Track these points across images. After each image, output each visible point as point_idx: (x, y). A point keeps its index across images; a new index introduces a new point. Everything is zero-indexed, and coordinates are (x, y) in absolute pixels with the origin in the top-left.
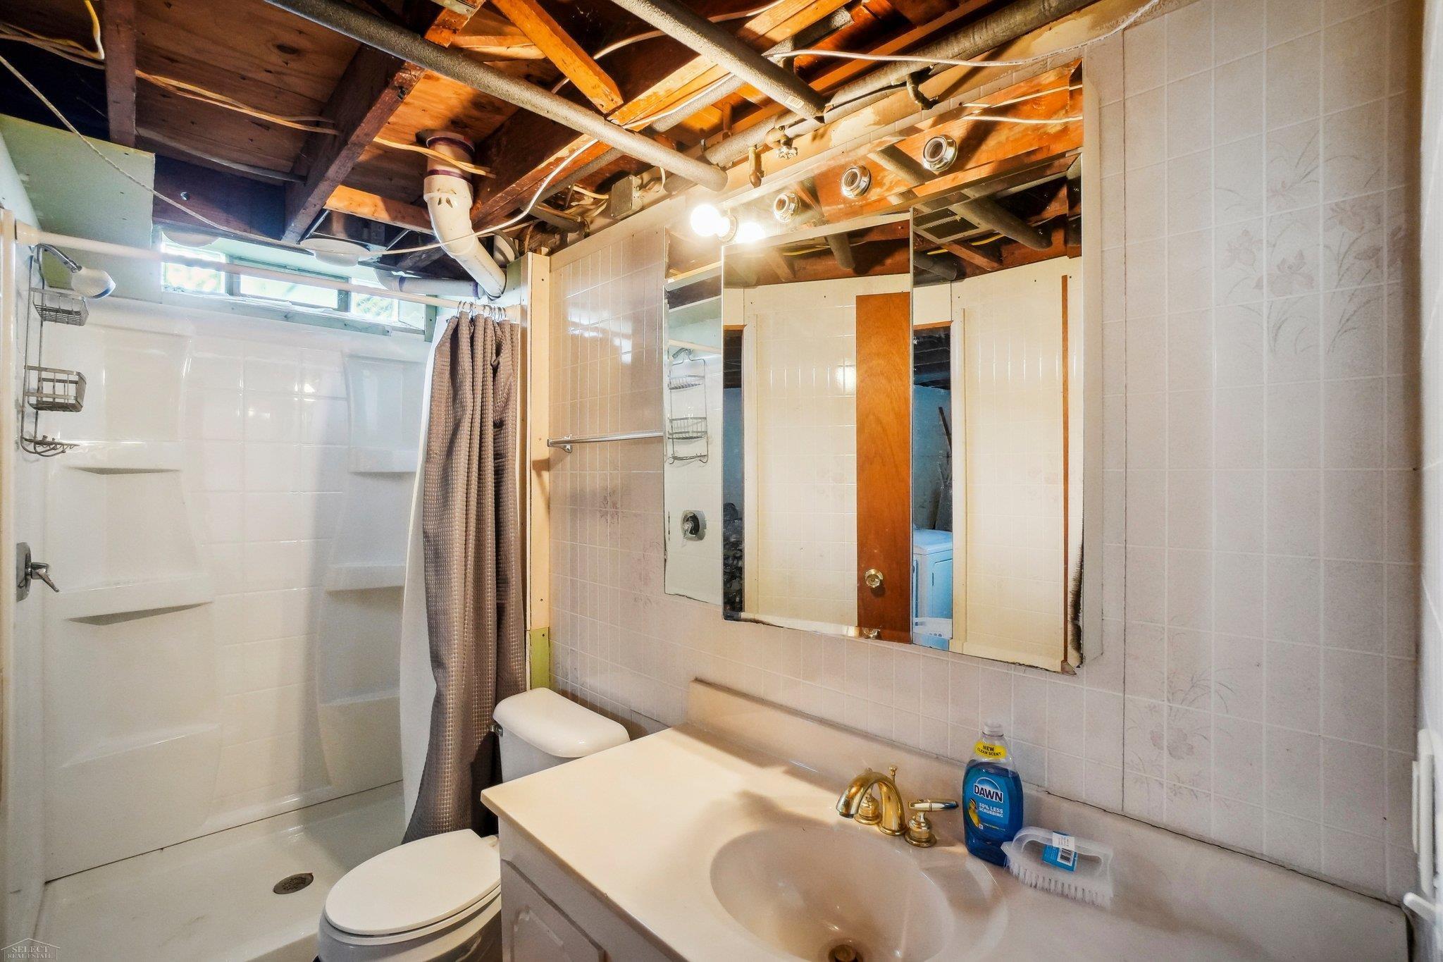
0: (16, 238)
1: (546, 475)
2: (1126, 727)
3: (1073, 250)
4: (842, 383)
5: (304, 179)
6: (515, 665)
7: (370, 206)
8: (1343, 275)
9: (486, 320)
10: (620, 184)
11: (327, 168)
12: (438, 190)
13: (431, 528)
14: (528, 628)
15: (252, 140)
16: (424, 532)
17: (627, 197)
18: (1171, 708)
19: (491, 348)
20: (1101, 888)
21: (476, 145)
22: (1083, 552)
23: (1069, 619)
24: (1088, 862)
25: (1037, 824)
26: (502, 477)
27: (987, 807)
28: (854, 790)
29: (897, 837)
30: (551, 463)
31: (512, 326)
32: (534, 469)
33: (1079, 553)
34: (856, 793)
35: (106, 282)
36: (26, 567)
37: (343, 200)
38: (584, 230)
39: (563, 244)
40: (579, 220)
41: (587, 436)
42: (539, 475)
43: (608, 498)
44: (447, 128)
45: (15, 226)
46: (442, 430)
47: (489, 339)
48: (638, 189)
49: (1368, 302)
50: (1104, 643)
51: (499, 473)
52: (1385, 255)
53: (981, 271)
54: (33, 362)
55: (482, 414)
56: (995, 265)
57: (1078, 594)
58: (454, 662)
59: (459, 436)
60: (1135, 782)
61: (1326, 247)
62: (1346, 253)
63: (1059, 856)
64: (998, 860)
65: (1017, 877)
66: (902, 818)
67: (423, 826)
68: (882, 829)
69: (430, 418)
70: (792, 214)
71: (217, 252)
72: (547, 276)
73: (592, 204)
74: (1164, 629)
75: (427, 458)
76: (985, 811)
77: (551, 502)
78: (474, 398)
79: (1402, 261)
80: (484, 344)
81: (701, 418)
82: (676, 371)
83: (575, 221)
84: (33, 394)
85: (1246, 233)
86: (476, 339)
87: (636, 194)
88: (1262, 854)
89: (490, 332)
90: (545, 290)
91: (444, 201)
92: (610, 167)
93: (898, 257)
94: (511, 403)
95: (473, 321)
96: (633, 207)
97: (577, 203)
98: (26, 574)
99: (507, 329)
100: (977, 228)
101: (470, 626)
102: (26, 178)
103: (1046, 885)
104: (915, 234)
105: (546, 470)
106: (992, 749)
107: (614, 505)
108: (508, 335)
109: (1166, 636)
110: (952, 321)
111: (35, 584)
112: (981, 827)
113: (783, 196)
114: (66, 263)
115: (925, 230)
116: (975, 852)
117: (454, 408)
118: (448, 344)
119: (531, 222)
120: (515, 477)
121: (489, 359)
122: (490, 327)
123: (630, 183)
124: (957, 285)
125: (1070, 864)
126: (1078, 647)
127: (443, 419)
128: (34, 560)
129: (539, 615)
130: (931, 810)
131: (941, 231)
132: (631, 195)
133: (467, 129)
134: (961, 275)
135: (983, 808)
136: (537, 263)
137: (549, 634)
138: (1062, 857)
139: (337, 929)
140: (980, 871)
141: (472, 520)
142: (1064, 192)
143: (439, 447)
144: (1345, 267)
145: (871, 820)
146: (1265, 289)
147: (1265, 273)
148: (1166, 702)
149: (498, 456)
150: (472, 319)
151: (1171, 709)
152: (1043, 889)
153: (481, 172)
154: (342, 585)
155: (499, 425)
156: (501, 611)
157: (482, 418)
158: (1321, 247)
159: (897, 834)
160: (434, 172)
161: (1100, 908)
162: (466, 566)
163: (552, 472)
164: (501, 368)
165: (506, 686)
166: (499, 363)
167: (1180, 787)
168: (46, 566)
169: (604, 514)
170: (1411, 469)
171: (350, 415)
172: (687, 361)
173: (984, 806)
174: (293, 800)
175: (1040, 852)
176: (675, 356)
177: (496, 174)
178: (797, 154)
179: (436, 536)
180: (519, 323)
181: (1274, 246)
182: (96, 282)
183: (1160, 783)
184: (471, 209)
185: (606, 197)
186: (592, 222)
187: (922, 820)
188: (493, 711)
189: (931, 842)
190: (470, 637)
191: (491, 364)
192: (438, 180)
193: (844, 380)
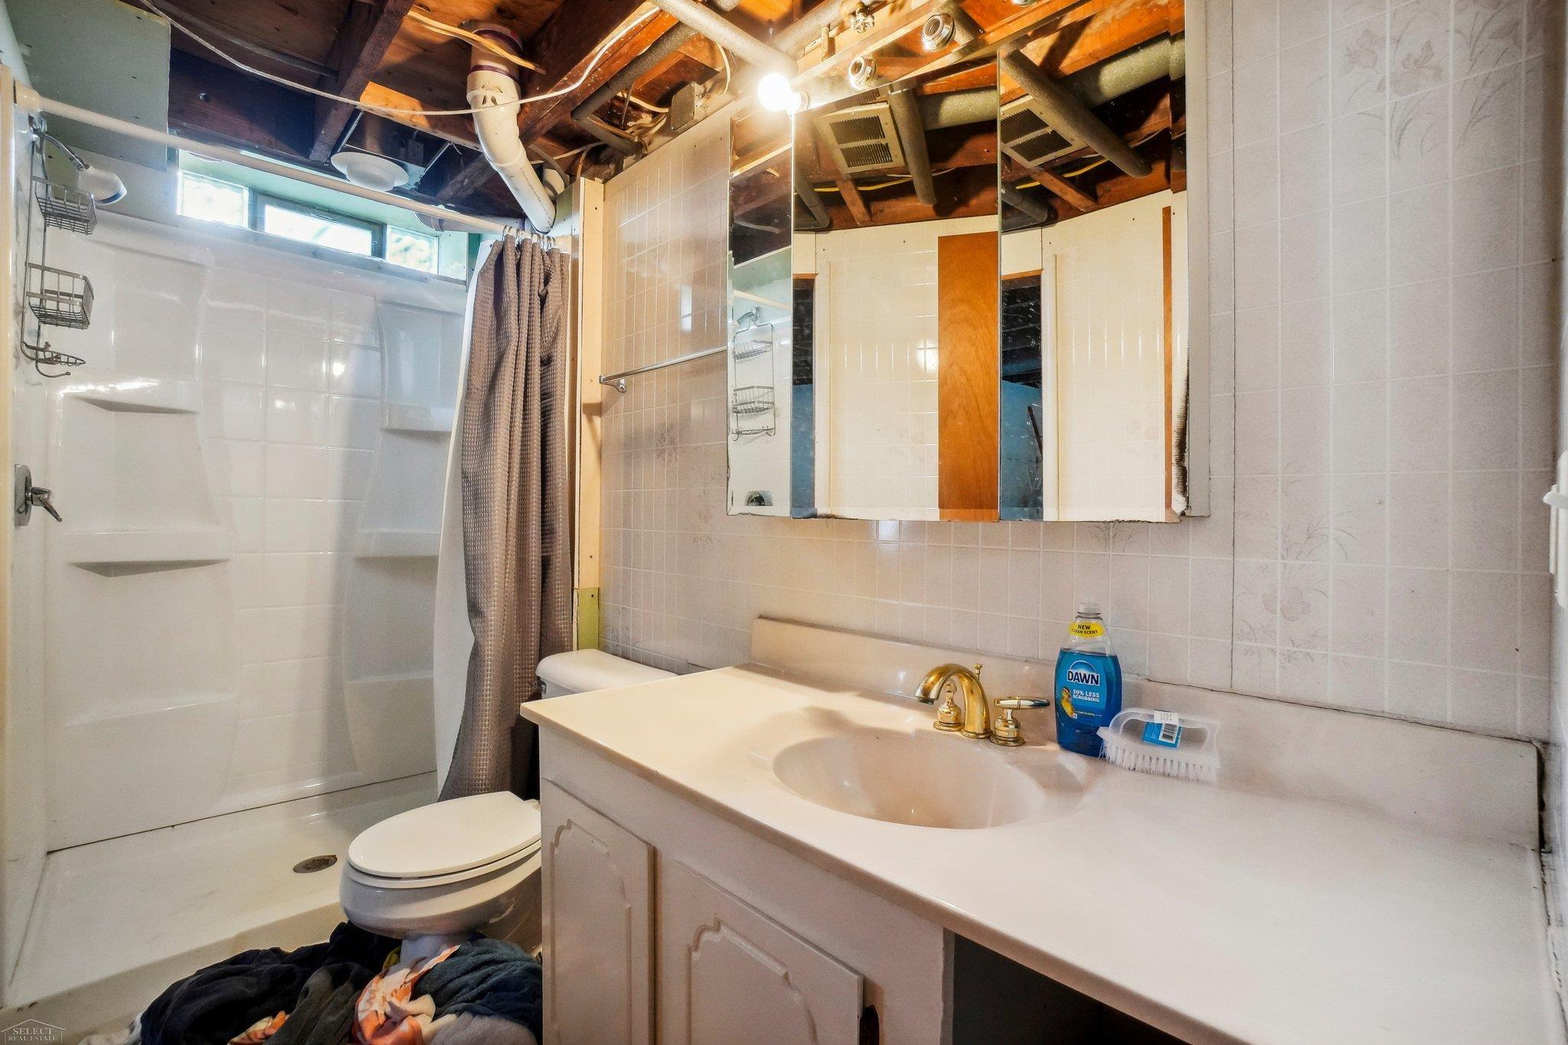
0: (15, 102)
1: (597, 420)
2: (1236, 594)
3: (1176, 181)
4: (923, 365)
5: (336, 73)
6: (560, 623)
7: (406, 110)
8: (1476, 60)
9: (534, 246)
10: (681, 94)
11: (361, 50)
12: (483, 87)
13: (471, 466)
14: (576, 585)
15: (278, 30)
16: (463, 473)
17: (689, 106)
18: (1285, 564)
19: (538, 277)
20: (1206, 761)
21: (523, 42)
22: (1188, 385)
23: (1174, 461)
24: (1192, 738)
25: (1137, 703)
26: (549, 418)
27: (1082, 693)
28: (932, 679)
29: (983, 740)
30: (603, 406)
31: (562, 256)
32: (584, 412)
33: (1184, 387)
34: (933, 683)
35: (116, 185)
36: (26, 489)
37: (377, 100)
38: (639, 150)
39: (619, 169)
40: (636, 140)
41: (644, 365)
42: (590, 420)
43: (666, 435)
44: (491, 19)
45: (14, 87)
46: (484, 365)
47: (536, 267)
48: (701, 96)
49: (1503, 84)
50: (1211, 505)
51: (546, 414)
52: (1524, 29)
53: (1073, 212)
54: (36, 259)
55: (527, 348)
56: (1090, 203)
57: (1183, 432)
58: (494, 610)
59: (502, 369)
60: (1245, 654)
61: (1458, 31)
62: (1480, 34)
63: (1161, 735)
64: (1093, 749)
65: (1113, 763)
66: (987, 721)
67: (459, 787)
68: (965, 733)
69: (471, 349)
70: (868, 79)
71: (239, 186)
72: (600, 204)
73: (652, 122)
74: (1278, 480)
75: (467, 394)
76: (1080, 697)
77: (603, 450)
78: (519, 329)
79: (1545, 31)
80: (531, 274)
81: (767, 388)
82: (740, 337)
83: (632, 141)
84: (34, 295)
85: (1367, 32)
86: (522, 265)
87: (699, 103)
88: (1383, 712)
89: (538, 260)
90: (599, 217)
91: (489, 100)
92: (670, 76)
93: (985, 197)
94: (559, 341)
95: (519, 248)
96: (695, 117)
97: (633, 123)
98: (26, 499)
99: (557, 259)
100: (1070, 145)
101: (511, 575)
102: (27, 51)
103: (1146, 766)
104: (1003, 154)
105: (597, 415)
106: (1088, 628)
107: (672, 441)
108: (558, 265)
109: (1279, 488)
110: (1042, 269)
111: (37, 511)
112: (1075, 716)
113: (859, 59)
114: (72, 159)
115: (1013, 148)
116: (1067, 745)
117: (497, 340)
118: (492, 272)
119: (584, 148)
120: (563, 418)
121: (536, 288)
122: (538, 254)
123: (693, 89)
124: (1047, 230)
125: (1174, 742)
126: (1184, 491)
127: (485, 354)
128: (35, 484)
129: (588, 573)
130: (1019, 708)
131: (1030, 151)
132: (693, 103)
133: (515, 21)
134: (1052, 219)
135: (1078, 694)
136: (589, 188)
137: (598, 595)
138: (1165, 736)
139: (361, 872)
140: (1075, 763)
141: (515, 460)
142: (1166, 101)
143: (480, 382)
144: (1477, 50)
145: (952, 727)
146: (1388, 91)
147: (1388, 74)
148: (1280, 561)
149: (545, 395)
150: (518, 245)
151: (1285, 566)
152: (1142, 771)
153: (529, 66)
154: (373, 550)
155: (547, 362)
156: (546, 564)
157: (527, 352)
158: (1452, 32)
159: (980, 736)
160: (479, 68)
161: (1206, 783)
162: (508, 505)
163: (604, 417)
164: (550, 297)
165: (551, 643)
166: (547, 293)
167: (1295, 652)
168: (48, 492)
169: (660, 453)
170: (1550, 260)
171: (383, 378)
172: (753, 327)
173: (1078, 692)
174: (314, 785)
175: (1140, 731)
176: (740, 321)
177: (547, 70)
178: (873, 23)
179: (476, 475)
180: (570, 253)
181: (1398, 41)
182: (105, 184)
183: (1272, 650)
184: (519, 115)
185: (666, 110)
186: (650, 143)
187: (1009, 718)
188: (535, 669)
189: (1019, 741)
190: (511, 587)
191: (539, 295)
192: (483, 76)
193: (925, 363)
